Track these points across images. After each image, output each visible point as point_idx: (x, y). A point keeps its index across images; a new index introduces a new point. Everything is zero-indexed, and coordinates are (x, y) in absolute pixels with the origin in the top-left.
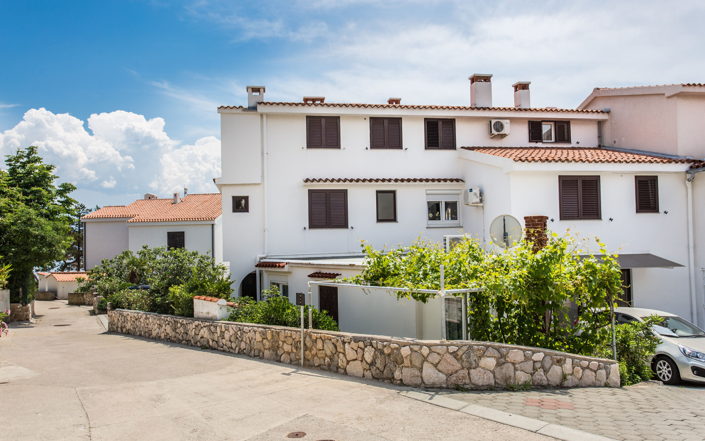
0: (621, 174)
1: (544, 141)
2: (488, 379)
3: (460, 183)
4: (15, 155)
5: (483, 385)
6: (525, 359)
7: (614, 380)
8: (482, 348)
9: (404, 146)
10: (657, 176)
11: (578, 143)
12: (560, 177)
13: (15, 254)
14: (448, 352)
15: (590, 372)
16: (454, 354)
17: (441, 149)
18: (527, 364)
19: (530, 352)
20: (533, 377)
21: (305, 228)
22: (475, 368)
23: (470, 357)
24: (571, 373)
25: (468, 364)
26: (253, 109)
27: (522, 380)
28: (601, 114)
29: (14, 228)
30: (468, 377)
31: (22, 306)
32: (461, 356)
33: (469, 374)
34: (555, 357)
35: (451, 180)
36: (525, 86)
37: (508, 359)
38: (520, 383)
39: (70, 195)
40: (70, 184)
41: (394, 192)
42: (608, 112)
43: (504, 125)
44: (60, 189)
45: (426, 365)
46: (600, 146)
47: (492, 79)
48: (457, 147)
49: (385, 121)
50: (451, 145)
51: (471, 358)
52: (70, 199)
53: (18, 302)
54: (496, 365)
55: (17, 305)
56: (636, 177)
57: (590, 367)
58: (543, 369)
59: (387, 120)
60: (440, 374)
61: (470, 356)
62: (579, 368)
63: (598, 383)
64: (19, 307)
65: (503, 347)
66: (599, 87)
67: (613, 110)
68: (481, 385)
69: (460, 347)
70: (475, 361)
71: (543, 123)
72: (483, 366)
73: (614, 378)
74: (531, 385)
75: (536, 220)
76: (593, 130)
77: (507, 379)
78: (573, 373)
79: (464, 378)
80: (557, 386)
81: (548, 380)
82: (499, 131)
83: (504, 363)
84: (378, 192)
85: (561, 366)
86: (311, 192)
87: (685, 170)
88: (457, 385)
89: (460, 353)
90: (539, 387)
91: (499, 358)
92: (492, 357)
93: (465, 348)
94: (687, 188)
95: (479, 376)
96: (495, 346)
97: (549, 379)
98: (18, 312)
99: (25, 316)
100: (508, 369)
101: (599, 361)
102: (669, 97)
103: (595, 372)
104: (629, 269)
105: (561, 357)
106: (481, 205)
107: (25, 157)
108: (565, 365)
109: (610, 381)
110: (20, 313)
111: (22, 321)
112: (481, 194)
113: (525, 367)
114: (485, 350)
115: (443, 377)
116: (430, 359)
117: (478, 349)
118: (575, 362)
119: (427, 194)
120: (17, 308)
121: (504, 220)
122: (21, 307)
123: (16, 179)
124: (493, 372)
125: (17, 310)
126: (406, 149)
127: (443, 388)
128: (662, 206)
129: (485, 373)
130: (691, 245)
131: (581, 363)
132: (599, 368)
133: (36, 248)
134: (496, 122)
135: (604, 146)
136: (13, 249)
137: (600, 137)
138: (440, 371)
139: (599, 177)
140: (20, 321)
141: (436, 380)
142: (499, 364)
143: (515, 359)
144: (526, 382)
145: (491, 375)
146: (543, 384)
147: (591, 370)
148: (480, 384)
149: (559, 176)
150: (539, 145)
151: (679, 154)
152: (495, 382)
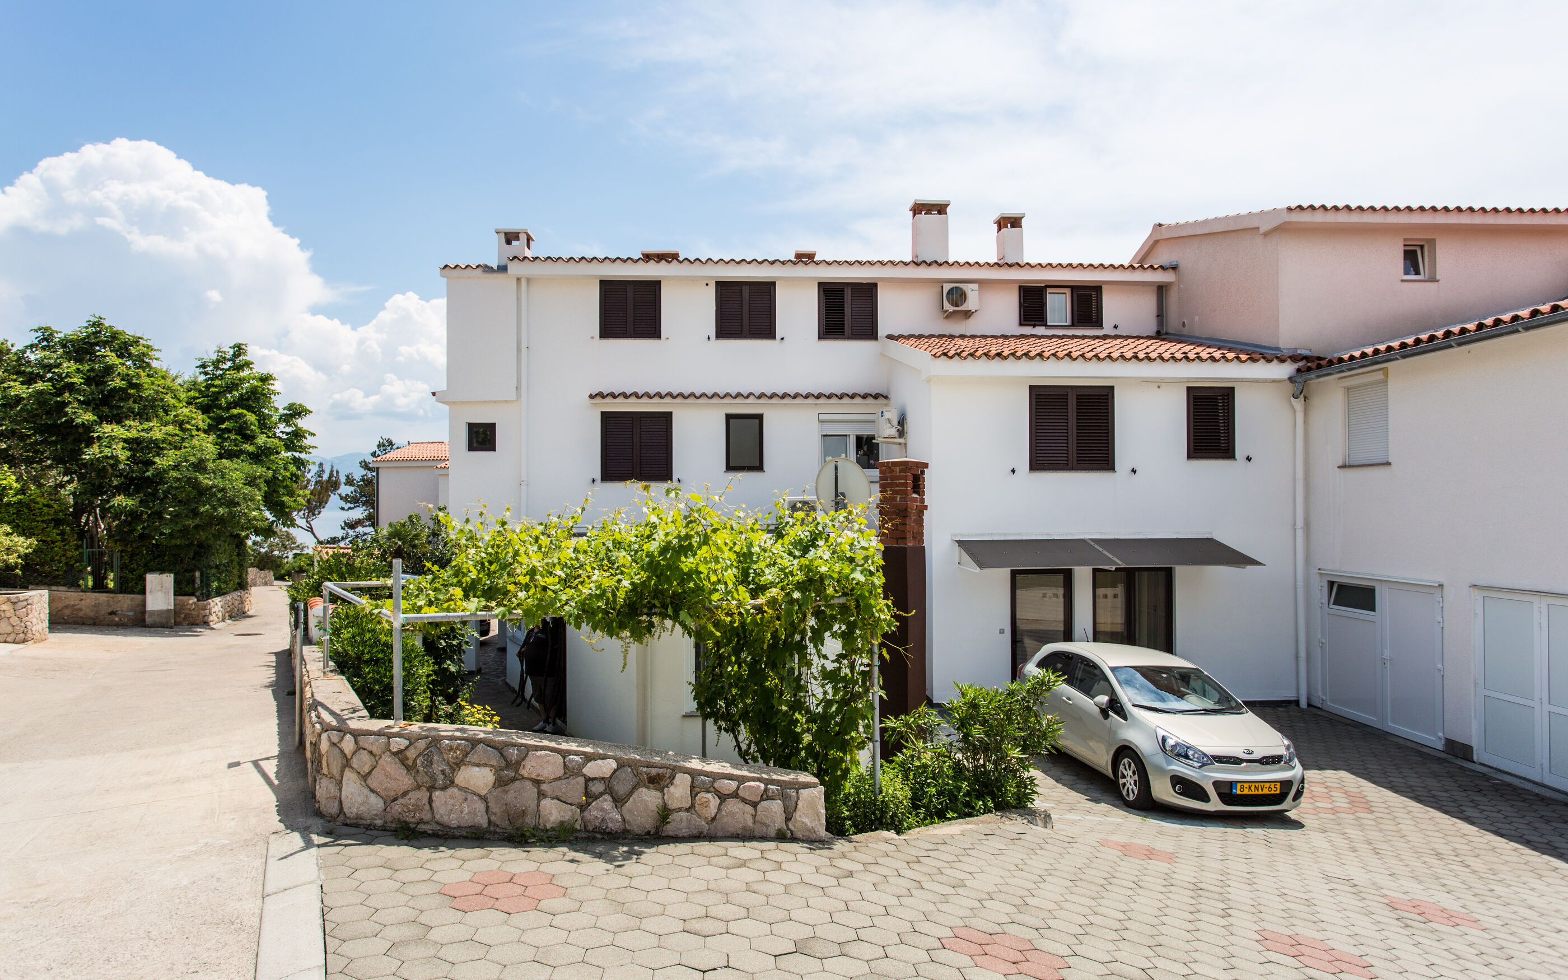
0: (1158, 384)
1: (1049, 324)
2: (473, 814)
3: (881, 401)
4: (214, 357)
5: (459, 827)
6: (565, 773)
7: (806, 825)
8: (459, 744)
9: (779, 334)
10: (1233, 388)
11: (1116, 327)
12: (1032, 388)
13: (176, 516)
14: (390, 751)
15: (741, 805)
16: (400, 755)
17: (849, 338)
18: (569, 783)
19: (577, 758)
20: (586, 814)
21: (594, 481)
22: (444, 788)
23: (432, 764)
24: (688, 805)
25: (428, 779)
26: (503, 269)
27: (552, 818)
28: (1160, 271)
29: (175, 474)
30: (427, 807)
31: (198, 600)
32: (415, 760)
33: (430, 801)
34: (645, 769)
35: (865, 397)
36: (1015, 222)
37: (524, 772)
38: (549, 826)
39: (302, 423)
40: (300, 405)
41: (759, 417)
42: (1175, 268)
43: (966, 291)
44: (286, 412)
45: (348, 773)
46: (1158, 333)
47: (948, 209)
48: (879, 335)
49: (743, 288)
50: (868, 331)
51: (435, 766)
52: (300, 429)
53: (193, 594)
54: (494, 784)
55: (189, 600)
56: (1189, 389)
57: (741, 793)
58: (612, 797)
59: (747, 287)
60: (373, 799)
61: (431, 761)
62: (709, 796)
63: (759, 831)
64: (191, 602)
65: (514, 745)
66: (1162, 223)
67: (1183, 265)
68: (455, 826)
69: (412, 740)
70: (443, 772)
71: (1049, 290)
72: (463, 784)
73: (806, 820)
74: (577, 831)
75: (898, 469)
76: (1148, 303)
77: (515, 816)
78: (693, 806)
79: (418, 808)
80: (648, 833)
81: (624, 820)
82: (957, 306)
83: (513, 780)
84: (729, 417)
85: (661, 790)
86: (604, 415)
87: (1286, 377)
88: (405, 822)
89: (411, 754)
90: (599, 836)
91: (502, 770)
92: (485, 765)
93: (422, 744)
94: (1295, 411)
95: (450, 807)
96: (495, 741)
97: (627, 818)
98: (190, 610)
99: (201, 617)
100: (523, 795)
101: (767, 782)
102: (1266, 234)
103: (755, 805)
104: (1171, 568)
105: (661, 771)
106: (901, 440)
107: (229, 360)
108: (672, 789)
109: (795, 826)
110: (193, 613)
111: (197, 624)
112: (902, 422)
113: (563, 790)
114: (468, 750)
115: (376, 803)
116: (355, 763)
117: (451, 746)
118: (697, 783)
119: (821, 421)
120: (188, 604)
121: (836, 468)
122: (195, 603)
123: (211, 396)
124: (484, 799)
125: (189, 607)
126: (782, 339)
127: (375, 828)
128: (1241, 448)
129: (466, 799)
130: (1300, 523)
131: (717, 785)
132: (766, 796)
133: (207, 507)
134: (952, 289)
135: (1167, 334)
136: (171, 509)
137: (1161, 315)
138: (372, 791)
139: (1112, 388)
140: (192, 624)
141: (362, 808)
142: (501, 783)
143: (539, 772)
144: (562, 823)
145: (480, 806)
146: (607, 830)
147: (744, 800)
148: (454, 823)
149: (1030, 386)
150: (1040, 331)
151: (1281, 346)
152: (490, 822)
